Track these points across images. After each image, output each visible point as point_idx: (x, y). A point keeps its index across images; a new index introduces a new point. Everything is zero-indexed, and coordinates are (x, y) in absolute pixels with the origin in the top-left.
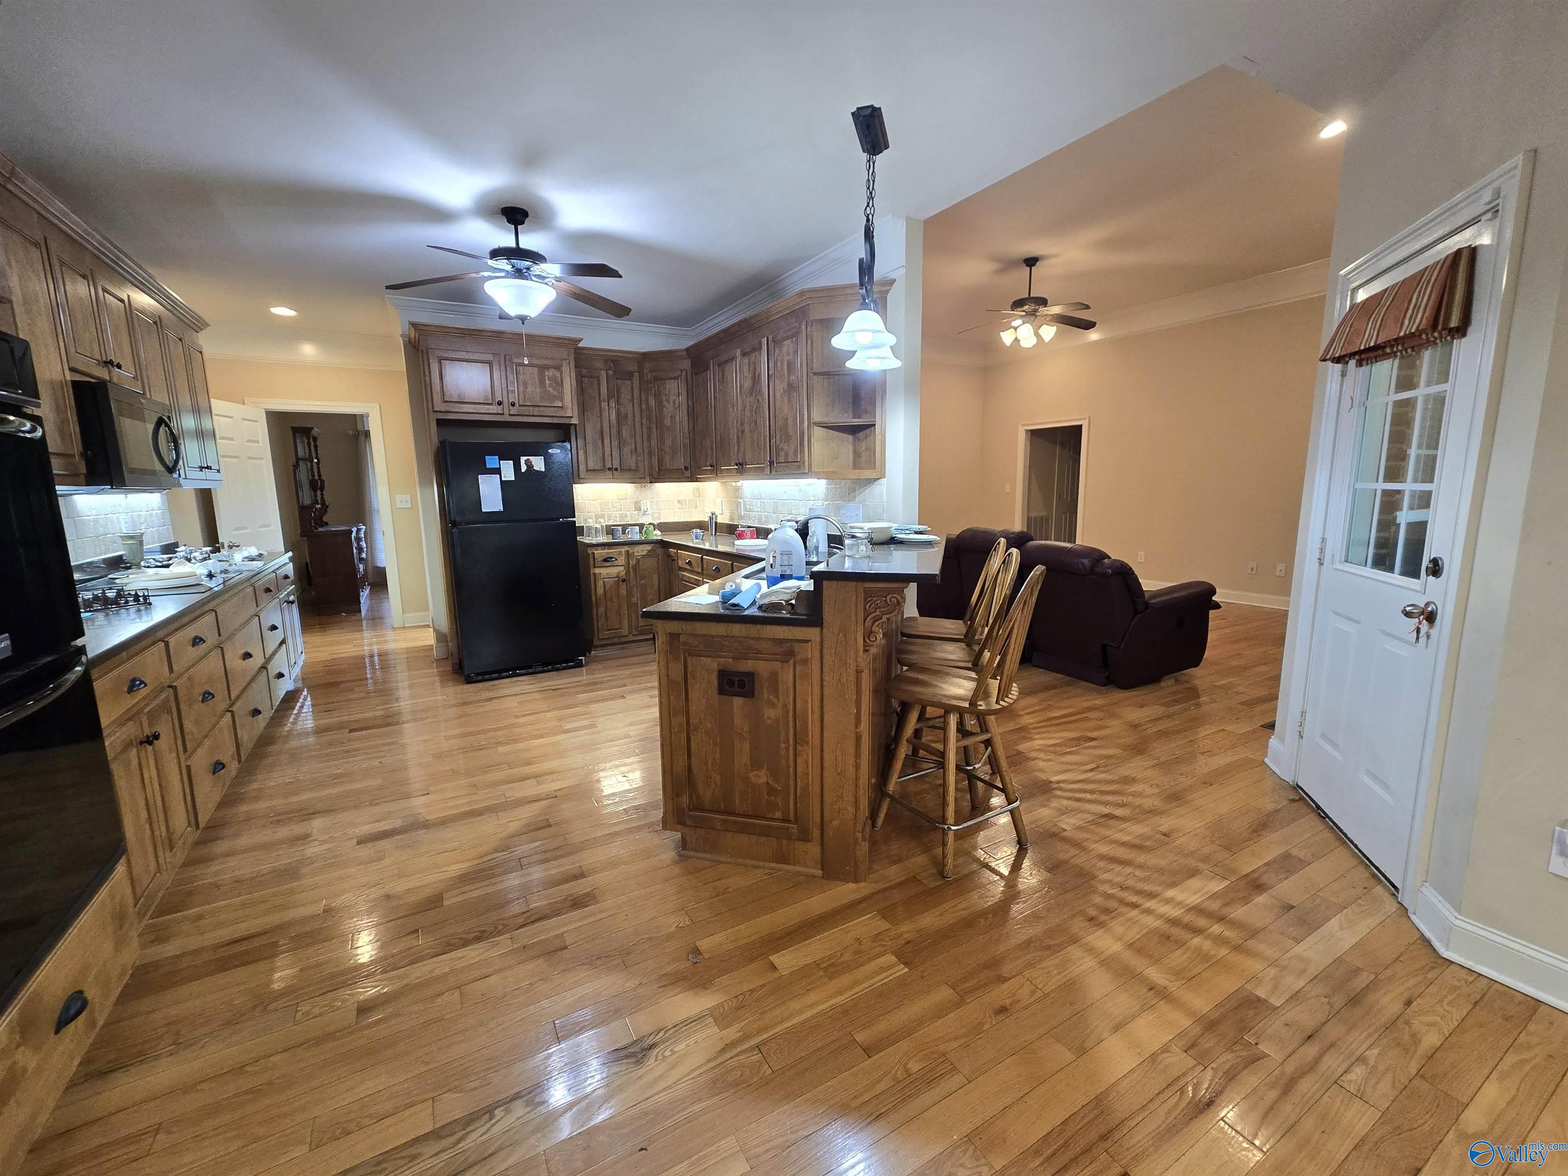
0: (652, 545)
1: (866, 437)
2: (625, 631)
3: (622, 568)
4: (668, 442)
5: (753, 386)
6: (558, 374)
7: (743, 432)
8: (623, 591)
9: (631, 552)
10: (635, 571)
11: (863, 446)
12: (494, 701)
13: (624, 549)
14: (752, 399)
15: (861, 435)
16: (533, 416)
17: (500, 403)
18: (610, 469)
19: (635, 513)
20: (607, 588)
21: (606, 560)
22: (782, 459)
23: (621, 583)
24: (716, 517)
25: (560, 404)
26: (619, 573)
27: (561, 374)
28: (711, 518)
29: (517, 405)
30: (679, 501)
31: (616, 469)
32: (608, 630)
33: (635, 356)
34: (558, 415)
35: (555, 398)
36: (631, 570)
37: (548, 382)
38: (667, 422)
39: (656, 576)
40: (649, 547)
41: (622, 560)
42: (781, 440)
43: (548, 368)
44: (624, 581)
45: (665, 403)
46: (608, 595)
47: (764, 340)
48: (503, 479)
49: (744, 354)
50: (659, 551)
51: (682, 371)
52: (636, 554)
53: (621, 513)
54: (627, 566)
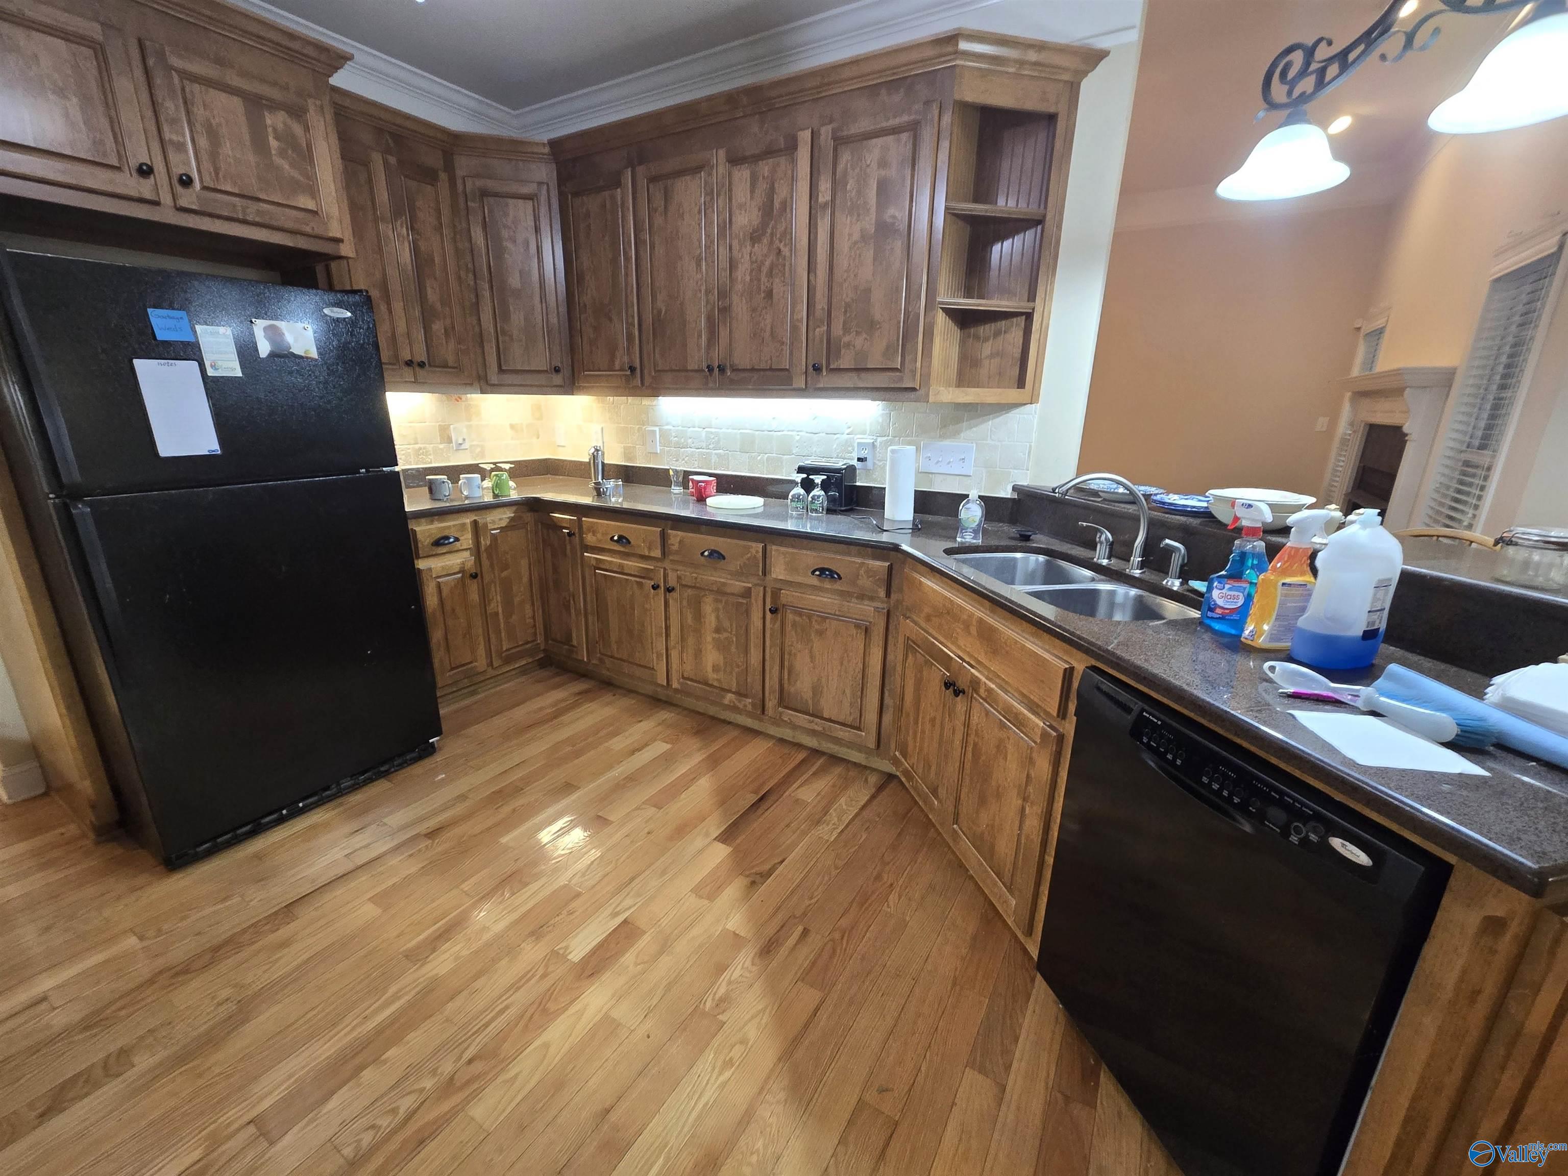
0: (514, 508)
1: (997, 334)
2: (481, 663)
3: (467, 554)
4: (517, 318)
5: (764, 225)
6: (298, 129)
7: (725, 310)
8: (474, 595)
9: (481, 522)
10: (490, 557)
11: (987, 349)
13: (468, 519)
14: (760, 249)
15: (984, 330)
16: (244, 222)
17: (145, 171)
18: (409, 363)
20: (445, 593)
21: (438, 543)
22: (846, 361)
23: (468, 581)
24: (603, 454)
25: (311, 205)
26: (463, 563)
27: (307, 129)
28: (594, 457)
29: (197, 185)
30: (512, 427)
31: (422, 365)
32: (452, 669)
33: (439, 135)
34: (308, 229)
35: (295, 187)
36: (484, 556)
37: (273, 143)
38: (514, 281)
39: (524, 563)
40: (508, 514)
41: (467, 540)
42: (846, 330)
43: (274, 106)
44: (474, 576)
45: (508, 244)
46: (448, 608)
47: (805, 136)
48: (211, 372)
49: (735, 160)
50: (529, 517)
51: (540, 184)
52: (490, 526)
53: (417, 446)
54: (477, 550)
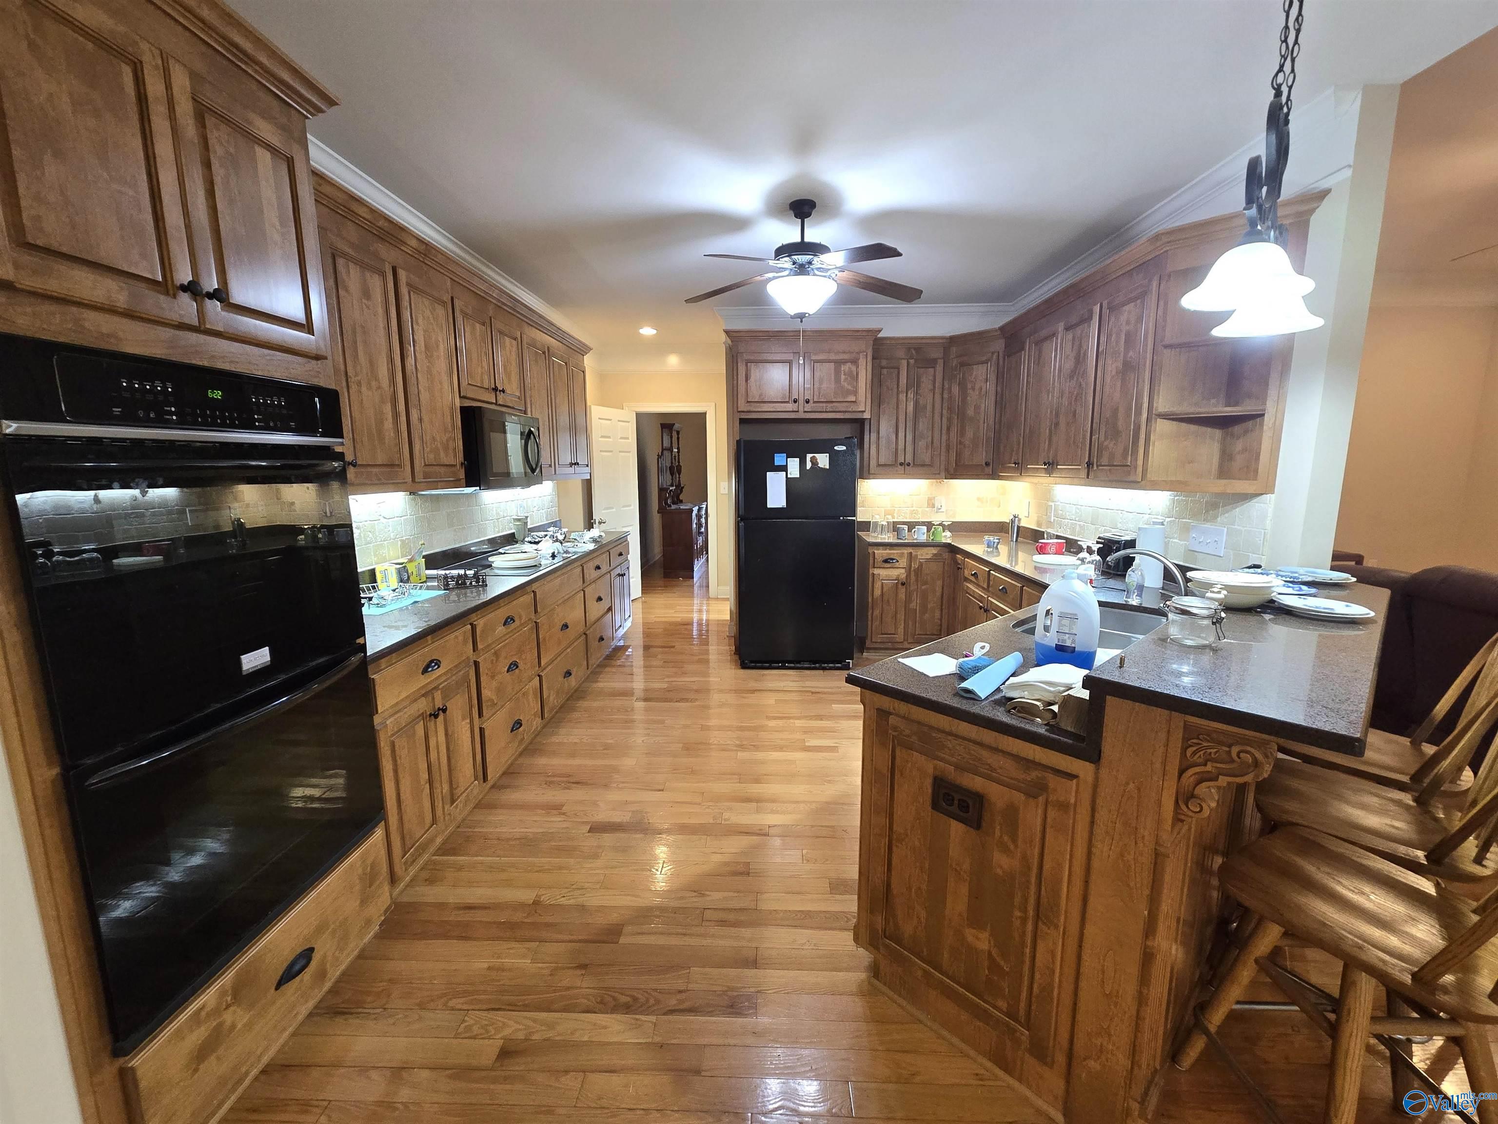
0: (939, 548)
1: (1246, 432)
2: (900, 637)
3: (903, 571)
4: (969, 433)
5: (1076, 367)
6: (854, 368)
7: (1057, 424)
8: (902, 595)
9: (914, 554)
10: (917, 575)
11: (1239, 445)
12: (757, 694)
13: (906, 551)
14: (1073, 383)
15: (1237, 429)
16: (826, 412)
17: (795, 401)
18: (901, 464)
19: (927, 509)
20: (885, 590)
21: (886, 561)
22: (1105, 461)
23: (900, 586)
24: (1019, 520)
25: (853, 399)
26: (899, 575)
27: (857, 367)
28: (1013, 521)
29: (811, 402)
30: (979, 499)
31: (909, 465)
32: (882, 634)
33: (941, 341)
34: (850, 410)
35: (849, 392)
36: (913, 573)
37: (843, 377)
38: (970, 412)
39: (939, 583)
40: (934, 551)
41: (903, 562)
42: (1106, 438)
43: (845, 362)
44: (903, 584)
45: (970, 391)
46: (885, 598)
47: (1097, 309)
48: (789, 476)
49: (1067, 329)
50: (946, 555)
51: (993, 353)
52: (919, 557)
53: (912, 509)
54: (909, 569)
